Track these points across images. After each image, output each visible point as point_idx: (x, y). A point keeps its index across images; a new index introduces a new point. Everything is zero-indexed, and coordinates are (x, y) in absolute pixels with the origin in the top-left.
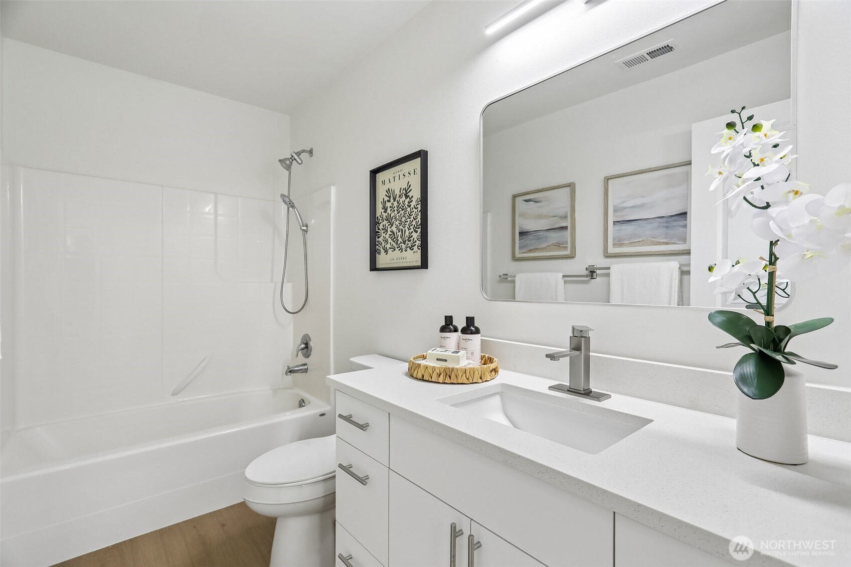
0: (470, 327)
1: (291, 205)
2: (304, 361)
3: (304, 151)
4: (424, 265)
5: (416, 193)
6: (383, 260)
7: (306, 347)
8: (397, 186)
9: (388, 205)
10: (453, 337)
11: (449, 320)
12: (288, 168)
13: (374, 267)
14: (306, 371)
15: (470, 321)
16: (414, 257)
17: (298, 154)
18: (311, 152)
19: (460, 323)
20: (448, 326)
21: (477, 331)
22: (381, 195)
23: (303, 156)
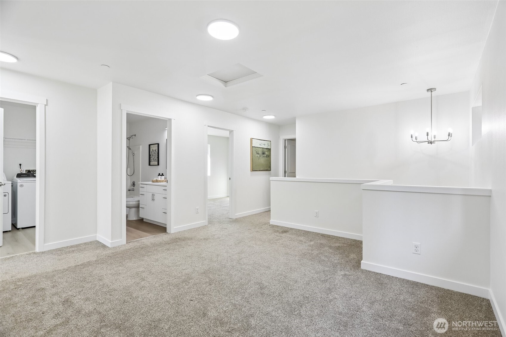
0: (162, 175)
1: (130, 149)
2: (133, 188)
3: (133, 135)
4: (158, 164)
5: (157, 151)
6: (151, 163)
7: (134, 184)
8: (154, 149)
9: (152, 152)
10: (160, 177)
11: (159, 174)
12: (129, 140)
13: (149, 165)
14: (134, 190)
15: (162, 174)
16: (156, 163)
17: (132, 136)
18: (135, 135)
19: (161, 174)
20: (159, 175)
21: (164, 175)
22: (151, 150)
23: (133, 136)
